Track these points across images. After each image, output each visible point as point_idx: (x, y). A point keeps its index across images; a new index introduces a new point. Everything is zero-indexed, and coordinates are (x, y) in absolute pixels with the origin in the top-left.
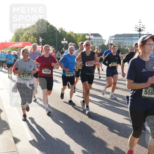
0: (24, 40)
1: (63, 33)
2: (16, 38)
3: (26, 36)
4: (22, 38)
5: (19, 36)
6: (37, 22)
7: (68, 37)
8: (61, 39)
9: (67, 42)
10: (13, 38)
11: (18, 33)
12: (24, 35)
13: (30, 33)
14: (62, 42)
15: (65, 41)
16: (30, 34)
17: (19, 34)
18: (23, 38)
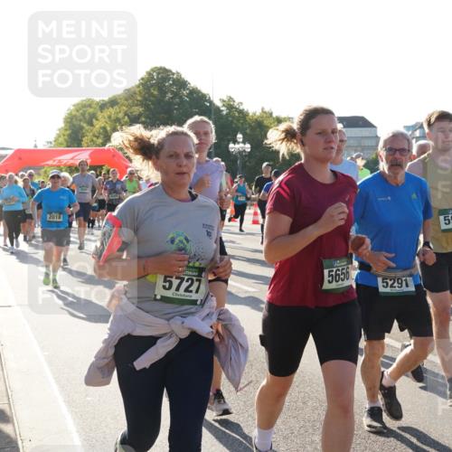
0: (100, 141)
1: (237, 114)
2: (70, 135)
3: (104, 128)
4: (90, 135)
5: (82, 128)
6: (142, 79)
7: (253, 129)
8: (229, 137)
9: (248, 147)
10: (59, 136)
11: (75, 116)
12: (98, 125)
13: (121, 115)
14: (231, 145)
15: (242, 145)
16: (118, 120)
17: (80, 120)
18: (94, 136)
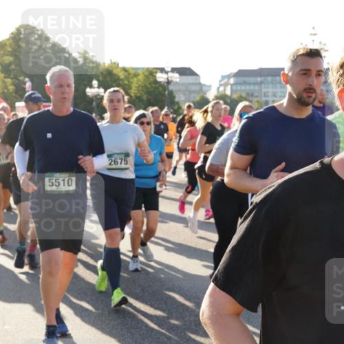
6: (12, 34)
7: (104, 76)
8: (86, 83)
9: (101, 91)
14: (88, 90)
15: (97, 90)
